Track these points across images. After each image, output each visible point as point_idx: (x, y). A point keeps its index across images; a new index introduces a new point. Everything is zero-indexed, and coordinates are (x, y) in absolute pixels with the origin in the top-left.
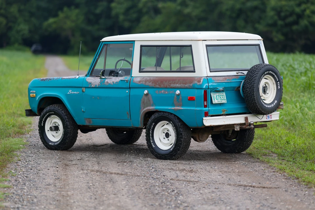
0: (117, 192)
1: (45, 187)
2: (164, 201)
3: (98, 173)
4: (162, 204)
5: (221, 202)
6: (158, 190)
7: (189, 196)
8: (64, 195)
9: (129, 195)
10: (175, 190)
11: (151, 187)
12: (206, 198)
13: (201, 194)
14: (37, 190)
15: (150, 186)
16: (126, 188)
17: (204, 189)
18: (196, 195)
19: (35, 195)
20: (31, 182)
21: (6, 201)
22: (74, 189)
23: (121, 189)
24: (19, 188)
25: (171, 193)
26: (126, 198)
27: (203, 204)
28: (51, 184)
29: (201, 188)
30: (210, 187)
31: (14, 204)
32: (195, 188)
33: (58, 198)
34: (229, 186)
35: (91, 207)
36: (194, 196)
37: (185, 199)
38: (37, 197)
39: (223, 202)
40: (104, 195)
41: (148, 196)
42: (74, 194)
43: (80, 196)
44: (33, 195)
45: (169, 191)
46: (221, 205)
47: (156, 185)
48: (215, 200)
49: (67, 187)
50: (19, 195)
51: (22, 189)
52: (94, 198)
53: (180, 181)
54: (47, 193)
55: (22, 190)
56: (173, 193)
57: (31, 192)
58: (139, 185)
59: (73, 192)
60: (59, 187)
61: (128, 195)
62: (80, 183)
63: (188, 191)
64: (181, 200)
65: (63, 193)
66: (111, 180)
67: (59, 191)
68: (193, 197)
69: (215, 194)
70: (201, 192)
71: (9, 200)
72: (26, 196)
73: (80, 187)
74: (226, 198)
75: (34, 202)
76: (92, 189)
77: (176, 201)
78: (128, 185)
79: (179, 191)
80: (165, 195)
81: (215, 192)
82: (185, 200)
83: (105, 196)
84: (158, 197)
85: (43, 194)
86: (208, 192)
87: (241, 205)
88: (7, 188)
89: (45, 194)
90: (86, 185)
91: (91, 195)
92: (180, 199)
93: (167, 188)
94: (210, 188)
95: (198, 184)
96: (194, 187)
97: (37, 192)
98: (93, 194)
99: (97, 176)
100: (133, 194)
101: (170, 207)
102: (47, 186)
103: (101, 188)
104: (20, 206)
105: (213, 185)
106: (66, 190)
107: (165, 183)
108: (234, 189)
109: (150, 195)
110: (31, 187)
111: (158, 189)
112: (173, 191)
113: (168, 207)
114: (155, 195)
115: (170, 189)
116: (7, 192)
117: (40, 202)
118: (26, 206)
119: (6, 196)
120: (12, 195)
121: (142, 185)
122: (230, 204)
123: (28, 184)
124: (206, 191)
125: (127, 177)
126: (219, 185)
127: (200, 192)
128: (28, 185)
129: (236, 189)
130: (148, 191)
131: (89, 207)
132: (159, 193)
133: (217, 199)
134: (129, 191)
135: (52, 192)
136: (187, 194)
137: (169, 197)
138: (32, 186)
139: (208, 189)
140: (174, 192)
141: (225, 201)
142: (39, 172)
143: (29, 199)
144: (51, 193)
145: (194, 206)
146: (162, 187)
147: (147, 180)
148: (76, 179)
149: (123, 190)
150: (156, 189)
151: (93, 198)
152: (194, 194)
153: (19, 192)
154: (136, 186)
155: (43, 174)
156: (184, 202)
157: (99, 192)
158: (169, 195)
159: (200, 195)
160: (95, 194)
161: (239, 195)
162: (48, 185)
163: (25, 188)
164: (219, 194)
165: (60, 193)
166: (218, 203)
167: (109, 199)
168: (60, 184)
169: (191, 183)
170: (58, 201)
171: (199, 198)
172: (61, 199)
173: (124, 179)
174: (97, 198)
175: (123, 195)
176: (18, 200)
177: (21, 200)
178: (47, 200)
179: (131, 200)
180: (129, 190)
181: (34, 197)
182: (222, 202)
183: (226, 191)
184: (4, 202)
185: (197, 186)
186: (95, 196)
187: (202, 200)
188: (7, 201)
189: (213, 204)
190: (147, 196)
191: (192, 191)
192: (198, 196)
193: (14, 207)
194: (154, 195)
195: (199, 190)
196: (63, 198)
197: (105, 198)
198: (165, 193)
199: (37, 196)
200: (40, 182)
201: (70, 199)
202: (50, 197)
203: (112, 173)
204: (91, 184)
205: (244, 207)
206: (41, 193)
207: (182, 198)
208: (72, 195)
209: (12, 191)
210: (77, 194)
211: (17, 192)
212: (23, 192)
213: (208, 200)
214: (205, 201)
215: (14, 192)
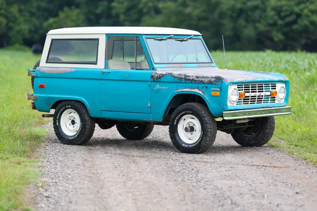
0: (142, 170)
1: (75, 167)
2: (186, 177)
3: (121, 156)
4: (184, 180)
6: (179, 169)
9: (153, 173)
12: (223, 175)
14: (69, 169)
16: (149, 168)
17: (220, 168)
18: (214, 173)
20: (62, 162)
21: (43, 177)
22: (102, 168)
24: (52, 167)
25: (191, 171)
26: (150, 175)
28: (80, 164)
29: (218, 167)
31: (51, 179)
34: (243, 166)
37: (205, 175)
39: (239, 178)
40: (130, 173)
41: (171, 174)
43: (109, 174)
44: (66, 172)
46: (238, 180)
47: (177, 165)
48: (231, 176)
49: (96, 167)
50: (53, 172)
51: (55, 168)
53: (198, 162)
56: (193, 171)
57: (64, 171)
58: (161, 165)
60: (88, 166)
61: (152, 173)
62: (106, 164)
63: (207, 170)
64: (201, 177)
65: (93, 171)
66: (134, 161)
67: (88, 170)
68: (212, 174)
72: (60, 173)
73: (107, 166)
74: (242, 175)
75: (68, 178)
76: (119, 168)
77: (197, 177)
78: (150, 165)
79: (198, 169)
80: (186, 173)
81: (231, 170)
83: (132, 173)
84: (179, 174)
85: (74, 172)
86: (225, 170)
87: (255, 180)
88: (42, 168)
89: (77, 172)
90: (112, 166)
91: (119, 173)
92: (200, 175)
93: (187, 167)
94: (226, 168)
95: (214, 164)
96: (211, 167)
97: (69, 170)
99: (121, 158)
100: (156, 172)
101: (192, 181)
103: (127, 167)
104: (57, 181)
105: (228, 165)
106: (95, 169)
107: (184, 163)
108: (248, 168)
109: (172, 173)
112: (193, 169)
113: (190, 182)
114: (177, 173)
115: (190, 168)
116: (42, 170)
117: (74, 178)
118: (62, 181)
119: (43, 173)
120: (48, 173)
121: (163, 165)
122: (245, 179)
123: (60, 164)
124: (222, 169)
125: (148, 159)
126: (234, 165)
127: (217, 171)
129: (250, 168)
130: (170, 169)
132: (180, 172)
133: (233, 176)
136: (206, 172)
137: (190, 174)
138: (64, 166)
141: (241, 177)
142: (67, 155)
143: (64, 176)
145: (213, 181)
146: (183, 167)
147: (167, 161)
148: (102, 161)
149: (146, 169)
150: (177, 168)
151: (121, 175)
152: (212, 172)
155: (71, 156)
156: (204, 178)
157: (126, 171)
158: (189, 172)
160: (122, 172)
161: (253, 173)
162: (78, 165)
163: (58, 167)
164: (235, 172)
165: (90, 171)
166: (235, 179)
167: (135, 176)
168: (88, 164)
169: (208, 164)
170: (89, 177)
171: (217, 175)
172: (92, 175)
173: (146, 160)
174: (125, 175)
175: (147, 173)
176: (54, 177)
177: (57, 176)
178: (80, 177)
179: (156, 176)
180: (153, 169)
181: (67, 174)
182: (238, 178)
183: (241, 170)
185: (214, 166)
186: (122, 174)
187: (220, 176)
188: (45, 177)
189: (230, 179)
190: (169, 174)
191: (210, 170)
193: (52, 181)
194: (175, 172)
195: (216, 169)
196: (94, 175)
197: (132, 175)
198: (186, 171)
199: (70, 173)
200: (70, 163)
201: (100, 176)
202: (82, 174)
204: (117, 165)
205: (259, 182)
206: (73, 171)
207: (202, 175)
208: (101, 173)
209: (47, 169)
210: (106, 172)
211: (51, 170)
212: (57, 170)
213: (225, 177)
214: (223, 177)
215: (49, 170)
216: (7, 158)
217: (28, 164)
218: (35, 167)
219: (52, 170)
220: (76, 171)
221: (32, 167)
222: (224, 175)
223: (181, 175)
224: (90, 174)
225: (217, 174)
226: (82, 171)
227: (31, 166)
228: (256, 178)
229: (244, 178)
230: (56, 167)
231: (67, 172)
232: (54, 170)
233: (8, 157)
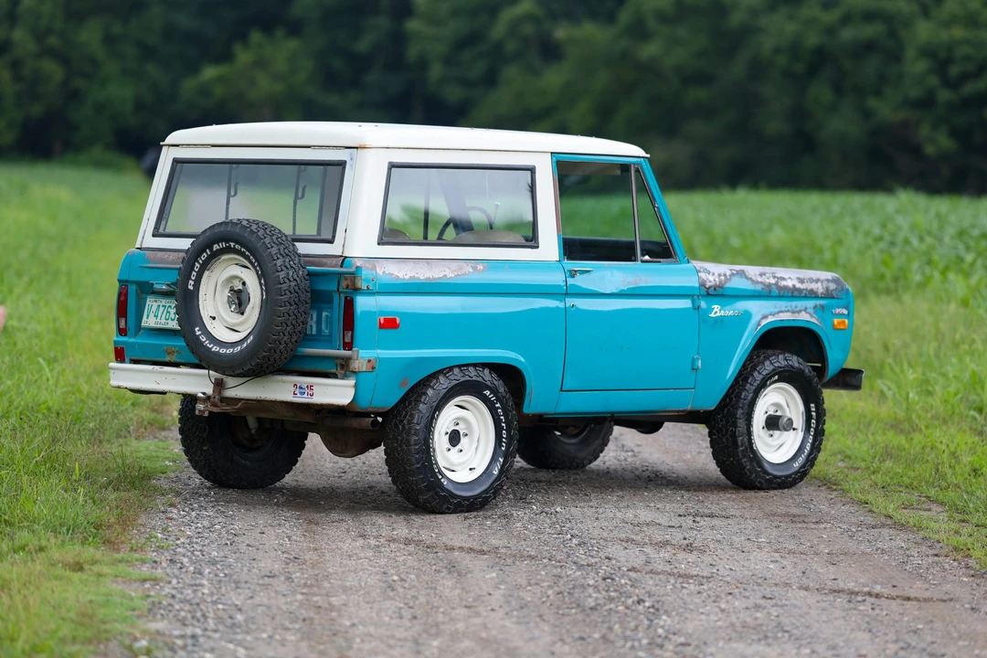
0: (475, 600)
1: (261, 582)
2: (617, 627)
3: (411, 548)
4: (611, 637)
5: (783, 636)
6: (597, 599)
7: (687, 615)
8: (320, 604)
9: (512, 611)
10: (647, 599)
11: (574, 588)
12: (738, 624)
13: (723, 611)
14: (239, 591)
15: (571, 586)
16: (499, 591)
17: (730, 597)
18: (708, 615)
19: (237, 603)
20: (219, 566)
21: (154, 616)
22: (345, 590)
23: (485, 593)
24: (185, 583)
25: (633, 608)
26: (502, 619)
27: (730, 639)
28: (277, 573)
29: (723, 596)
30: (747, 594)
31: (178, 624)
32: (705, 594)
33: (304, 613)
34: (803, 593)
35: (405, 640)
36: (703, 617)
37: (678, 623)
38: (244, 608)
39: (790, 636)
40: (438, 607)
41: (568, 615)
42: (351, 604)
43: (369, 610)
44: (229, 602)
45: (630, 601)
46: (785, 643)
47: (589, 585)
48: (764, 628)
49: (326, 584)
50: (189, 602)
51: (196, 585)
52: (410, 617)
53: (658, 574)
54: (269, 599)
55: (195, 588)
56: (640, 608)
57: (223, 595)
58: (537, 584)
59: (344, 597)
60: (303, 581)
61: (508, 609)
62: (361, 573)
63: (685, 603)
64: (666, 628)
65: (315, 599)
66: (452, 568)
67: (302, 594)
68: (701, 620)
69: (765, 611)
70: (723, 606)
71: (162, 615)
72: (210, 605)
73: (363, 584)
74: (798, 624)
75: (235, 621)
76: (401, 590)
77: (652, 630)
78: (503, 582)
79: (658, 602)
80: (617, 612)
81: (764, 608)
82: (678, 627)
83: (441, 610)
84: (595, 616)
85: (257, 600)
86: (744, 606)
87: (842, 644)
88: (152, 583)
89: (265, 601)
90: (380, 581)
91: (400, 608)
92: (662, 623)
93: (621, 593)
94: (748, 598)
95: (710, 585)
96: (699, 593)
97: (240, 594)
98: (406, 604)
99: (410, 555)
100: (522, 608)
101: (636, 644)
102: (266, 578)
103: (427, 589)
104: (199, 631)
105: (756, 588)
106: (324, 592)
107: (613, 579)
108: (818, 602)
109: (573, 611)
110: (220, 581)
111: (594, 595)
112: (640, 601)
113: (629, 644)
114: (589, 611)
115: (630, 597)
116: (152, 593)
117: (253, 623)
118: (215, 631)
119: (153, 603)
120: (172, 601)
121: (546, 584)
122: (809, 640)
123: (210, 573)
124: (737, 603)
125: (497, 560)
126: (774, 588)
127: (719, 607)
128: (211, 575)
129: (825, 601)
130: (567, 599)
131: (399, 640)
132: (599, 607)
133: (770, 628)
134: (510, 599)
135: (284, 595)
136: (681, 610)
137: (629, 619)
138: (224, 579)
139: (744, 599)
140: (642, 604)
141: (795, 631)
142: (236, 539)
143: (220, 613)
144: (283, 600)
145: (705, 643)
146: (607, 591)
147: (559, 570)
148: (349, 562)
149: (490, 594)
150: (590, 596)
151: (407, 614)
152: (701, 610)
153: (188, 595)
154: (530, 585)
155: (248, 545)
156: (674, 634)
157: (422, 599)
158: (628, 611)
159: (720, 615)
160: (411, 604)
161: (836, 619)
162: (269, 577)
163: (205, 582)
164: (776, 614)
165: (308, 600)
166: (776, 638)
167: (452, 620)
168: (303, 574)
169: (691, 581)
170: (304, 620)
171: (719, 623)
172: (312, 614)
173: (491, 564)
174: (419, 617)
175: (493, 610)
176: (189, 616)
177: (199, 614)
178: (273, 618)
179: (518, 623)
180: (510, 596)
181: (233, 608)
182: (786, 635)
183: (795, 606)
184: (150, 621)
185: (710, 589)
186: (412, 611)
187: (727, 627)
188: (159, 616)
189: (760, 640)
190: (563, 615)
191: (696, 603)
192: (716, 619)
193: (183, 633)
194: (583, 611)
195: (714, 602)
196: (319, 613)
197: (441, 615)
198: (617, 607)
199: (243, 605)
200: (245, 569)
201: (339, 616)
202: (279, 608)
203: (452, 549)
204: (396, 578)
205: (853, 650)
206: (252, 597)
207: (669, 622)
208: (343, 607)
209: (167, 590)
210: (359, 603)
211: (182, 593)
212: (200, 594)
213: (745, 630)
214: (736, 631)
215: (174, 592)
216: (41, 549)
217: (106, 570)
218: (128, 580)
219: (185, 592)
220: (262, 598)
221: (120, 579)
222: (741, 623)
223: (600, 620)
224: (306, 609)
225: (716, 621)
226: (280, 597)
227: (116, 576)
228: (842, 639)
229: (806, 636)
230: (197, 582)
231: (234, 599)
232: (189, 592)
233: (44, 543)
